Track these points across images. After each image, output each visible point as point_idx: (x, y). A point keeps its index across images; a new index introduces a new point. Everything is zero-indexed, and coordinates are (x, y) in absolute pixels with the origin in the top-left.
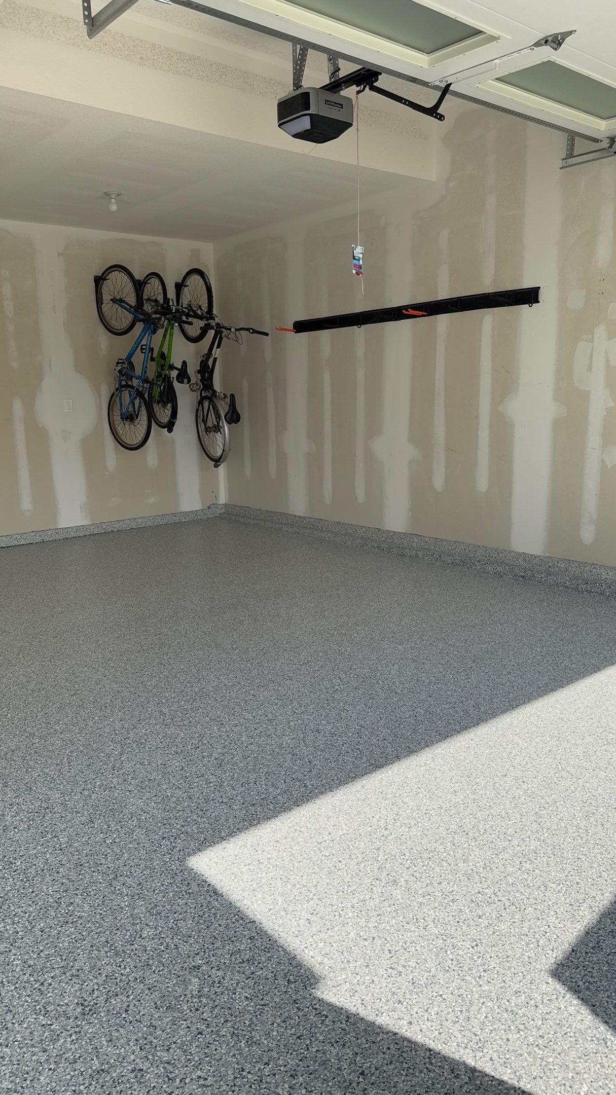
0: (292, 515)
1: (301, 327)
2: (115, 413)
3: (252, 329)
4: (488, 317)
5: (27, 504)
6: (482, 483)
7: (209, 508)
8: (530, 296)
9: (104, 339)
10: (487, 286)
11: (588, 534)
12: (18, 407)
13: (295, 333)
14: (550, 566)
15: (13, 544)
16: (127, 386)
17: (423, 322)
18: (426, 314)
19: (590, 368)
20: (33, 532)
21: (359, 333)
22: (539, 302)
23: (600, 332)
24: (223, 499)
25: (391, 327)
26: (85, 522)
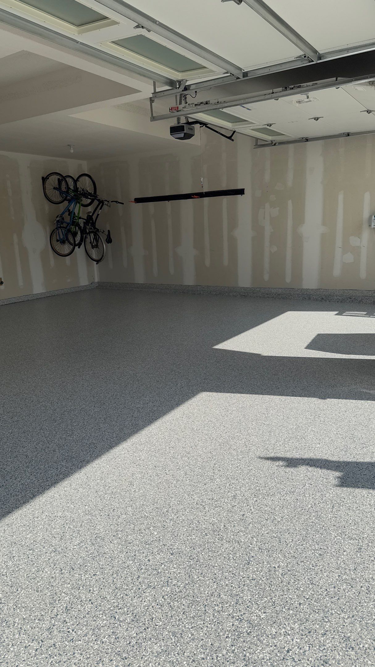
0: (137, 284)
1: (138, 200)
2: (53, 240)
3: (117, 201)
4: (225, 199)
5: (21, 283)
6: (226, 262)
7: (91, 284)
8: (241, 192)
9: (47, 205)
10: (224, 187)
11: (266, 277)
12: (15, 237)
13: (135, 203)
14: (253, 291)
15: (17, 302)
16: (60, 227)
17: (197, 200)
18: (199, 197)
19: (264, 218)
20: (24, 296)
21: (168, 204)
22: (244, 194)
23: (267, 205)
24: (96, 280)
25: (183, 202)
26: (44, 291)
